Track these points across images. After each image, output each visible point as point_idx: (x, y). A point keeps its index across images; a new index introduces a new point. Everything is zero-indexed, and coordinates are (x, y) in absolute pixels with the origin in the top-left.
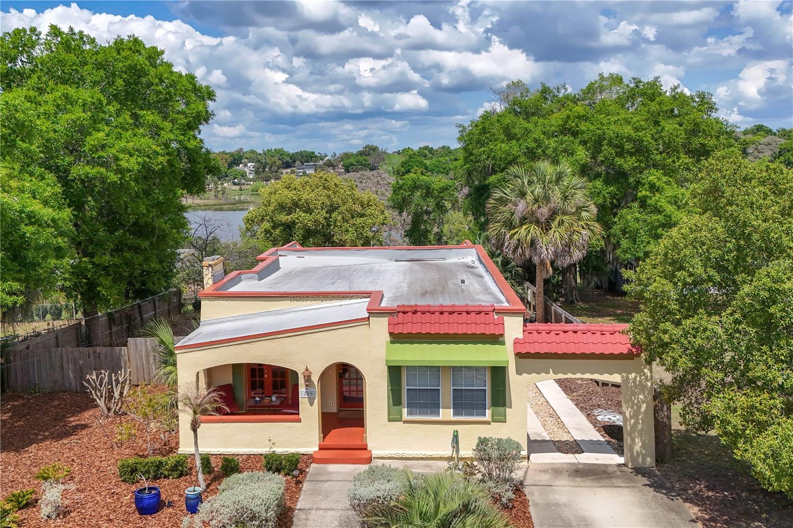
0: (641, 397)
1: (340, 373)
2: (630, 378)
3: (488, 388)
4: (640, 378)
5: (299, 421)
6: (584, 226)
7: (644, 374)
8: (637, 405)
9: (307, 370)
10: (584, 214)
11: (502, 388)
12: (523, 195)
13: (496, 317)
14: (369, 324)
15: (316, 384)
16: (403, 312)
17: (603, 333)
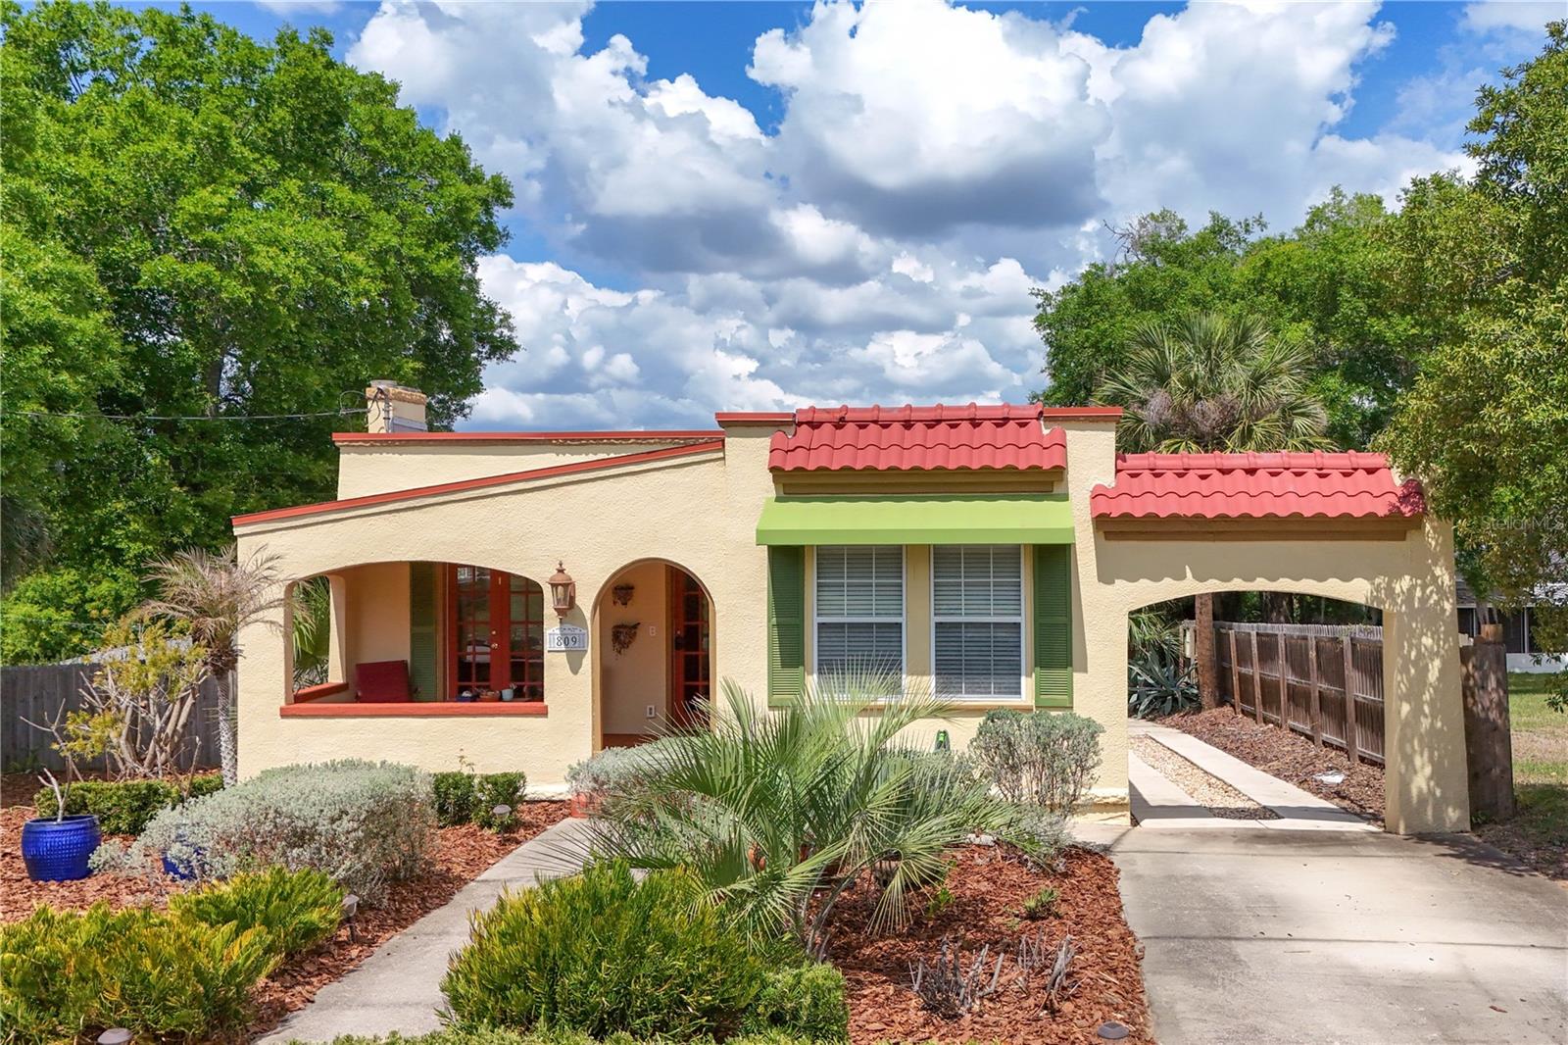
0: (1427, 641)
1: (678, 638)
2: (1398, 590)
3: (1025, 619)
4: (1424, 592)
5: (544, 713)
6: (1300, 446)
7: (1435, 578)
8: (1415, 664)
9: (561, 571)
10: (1298, 422)
11: (1063, 620)
12: (1162, 378)
13: (1046, 432)
14: (724, 458)
15: (588, 614)
16: (808, 423)
17: (1324, 471)
